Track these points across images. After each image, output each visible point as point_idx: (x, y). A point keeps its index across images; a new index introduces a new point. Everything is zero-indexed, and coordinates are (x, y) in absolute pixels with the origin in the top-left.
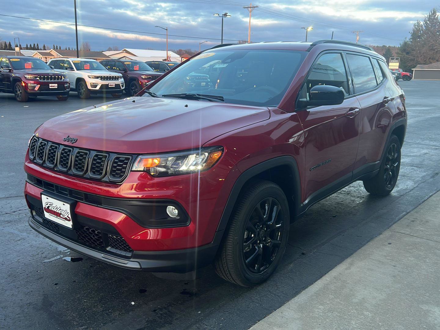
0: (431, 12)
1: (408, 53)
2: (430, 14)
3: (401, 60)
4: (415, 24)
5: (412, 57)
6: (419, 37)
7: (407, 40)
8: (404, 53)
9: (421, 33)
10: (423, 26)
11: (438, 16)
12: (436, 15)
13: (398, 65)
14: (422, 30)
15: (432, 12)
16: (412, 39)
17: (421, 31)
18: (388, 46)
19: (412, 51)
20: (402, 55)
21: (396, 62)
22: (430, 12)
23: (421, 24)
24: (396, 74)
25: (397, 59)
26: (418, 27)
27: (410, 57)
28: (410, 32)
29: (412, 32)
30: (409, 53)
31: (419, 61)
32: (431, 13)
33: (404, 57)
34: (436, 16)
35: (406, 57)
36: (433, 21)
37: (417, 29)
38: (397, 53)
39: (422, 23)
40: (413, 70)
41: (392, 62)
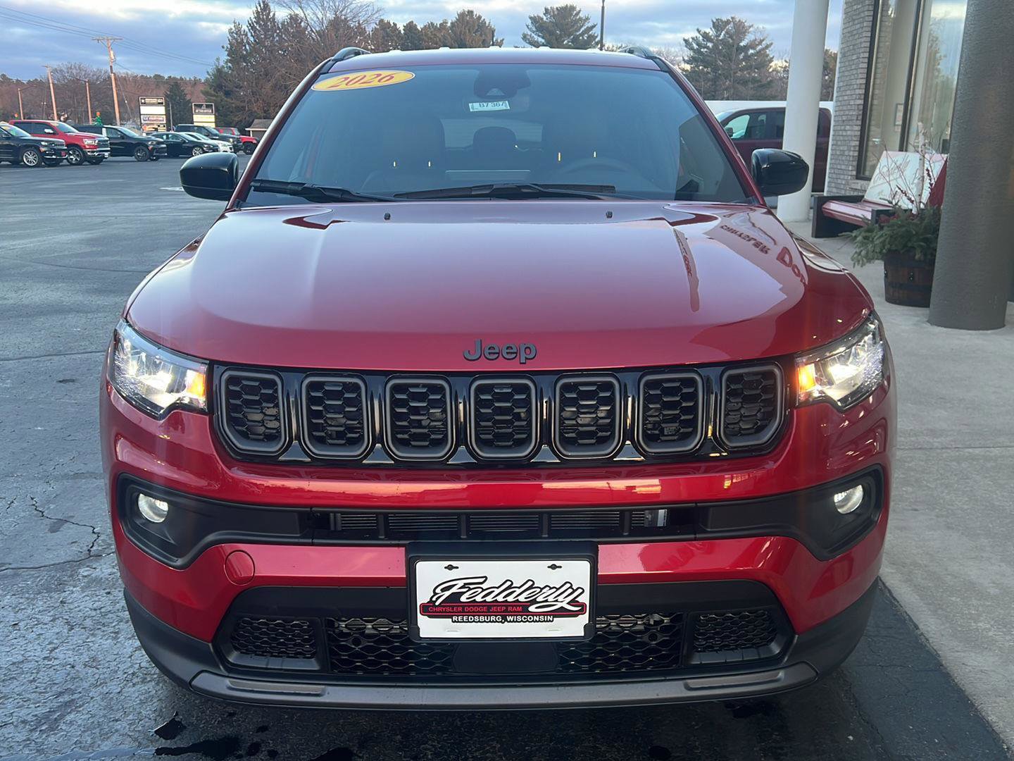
0: (260, 6)
1: (227, 94)
2: (259, 10)
3: (217, 110)
4: (231, 29)
5: (238, 103)
6: (244, 58)
7: (222, 63)
8: (221, 94)
9: (246, 50)
10: (249, 35)
11: (274, 14)
12: (269, 13)
13: (214, 120)
14: (249, 44)
15: (262, 6)
16: (230, 61)
17: (245, 46)
18: (166, 77)
19: (235, 89)
20: (217, 97)
21: (207, 114)
22: (258, 5)
23: (242, 29)
24: (231, 140)
25: (208, 106)
26: (239, 37)
27: (233, 103)
28: (223, 47)
29: (229, 47)
30: (229, 94)
31: (255, 112)
32: (259, 8)
33: (223, 103)
34: (271, 14)
35: (227, 101)
36: (265, 24)
37: (236, 40)
38: (206, 93)
39: (245, 28)
40: (249, 131)
41: (199, 113)
